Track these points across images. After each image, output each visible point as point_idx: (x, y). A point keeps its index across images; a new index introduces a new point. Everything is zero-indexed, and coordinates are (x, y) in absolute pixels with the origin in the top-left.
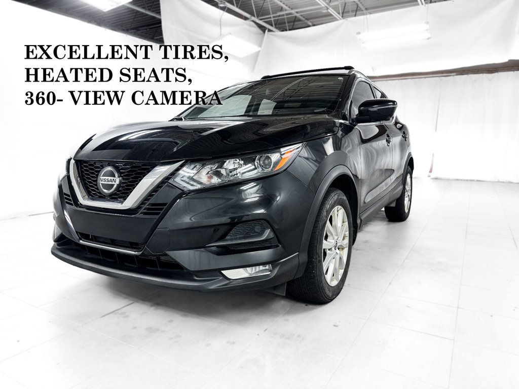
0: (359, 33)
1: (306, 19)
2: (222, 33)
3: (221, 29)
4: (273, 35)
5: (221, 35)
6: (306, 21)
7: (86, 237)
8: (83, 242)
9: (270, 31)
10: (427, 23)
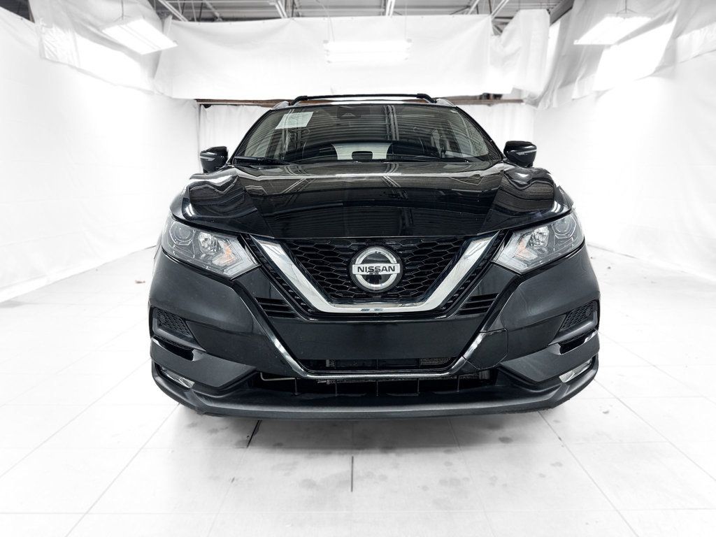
0: (326, 42)
1: (214, 7)
2: (125, 14)
3: (122, 6)
4: (178, 25)
5: (123, 16)
6: (213, 10)
7: (318, 366)
8: (311, 376)
9: (175, 18)
10: (409, 41)
